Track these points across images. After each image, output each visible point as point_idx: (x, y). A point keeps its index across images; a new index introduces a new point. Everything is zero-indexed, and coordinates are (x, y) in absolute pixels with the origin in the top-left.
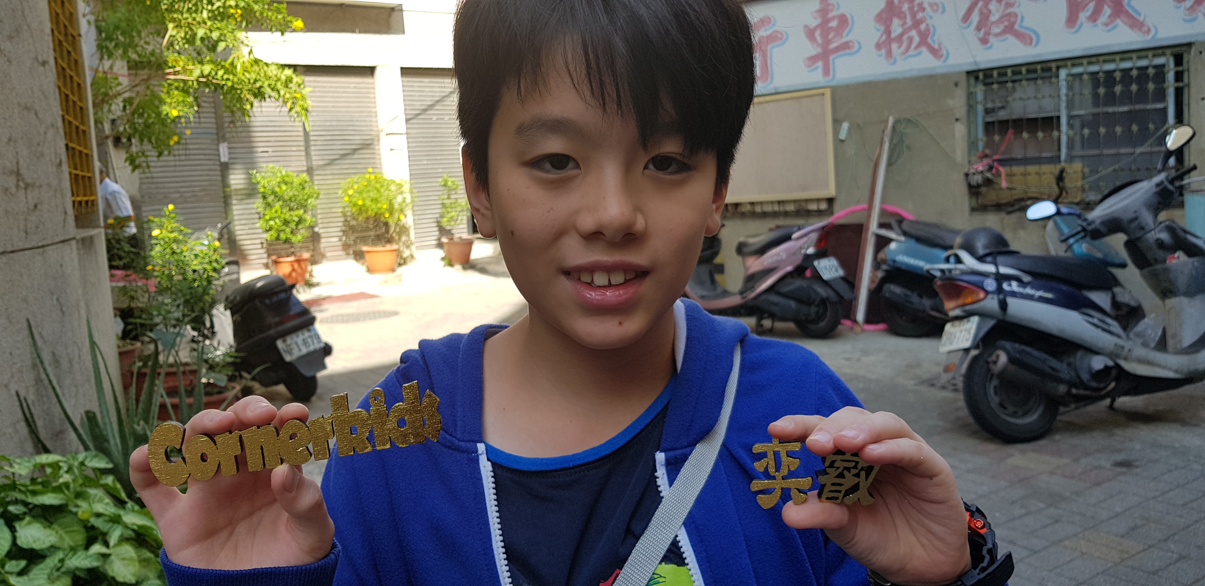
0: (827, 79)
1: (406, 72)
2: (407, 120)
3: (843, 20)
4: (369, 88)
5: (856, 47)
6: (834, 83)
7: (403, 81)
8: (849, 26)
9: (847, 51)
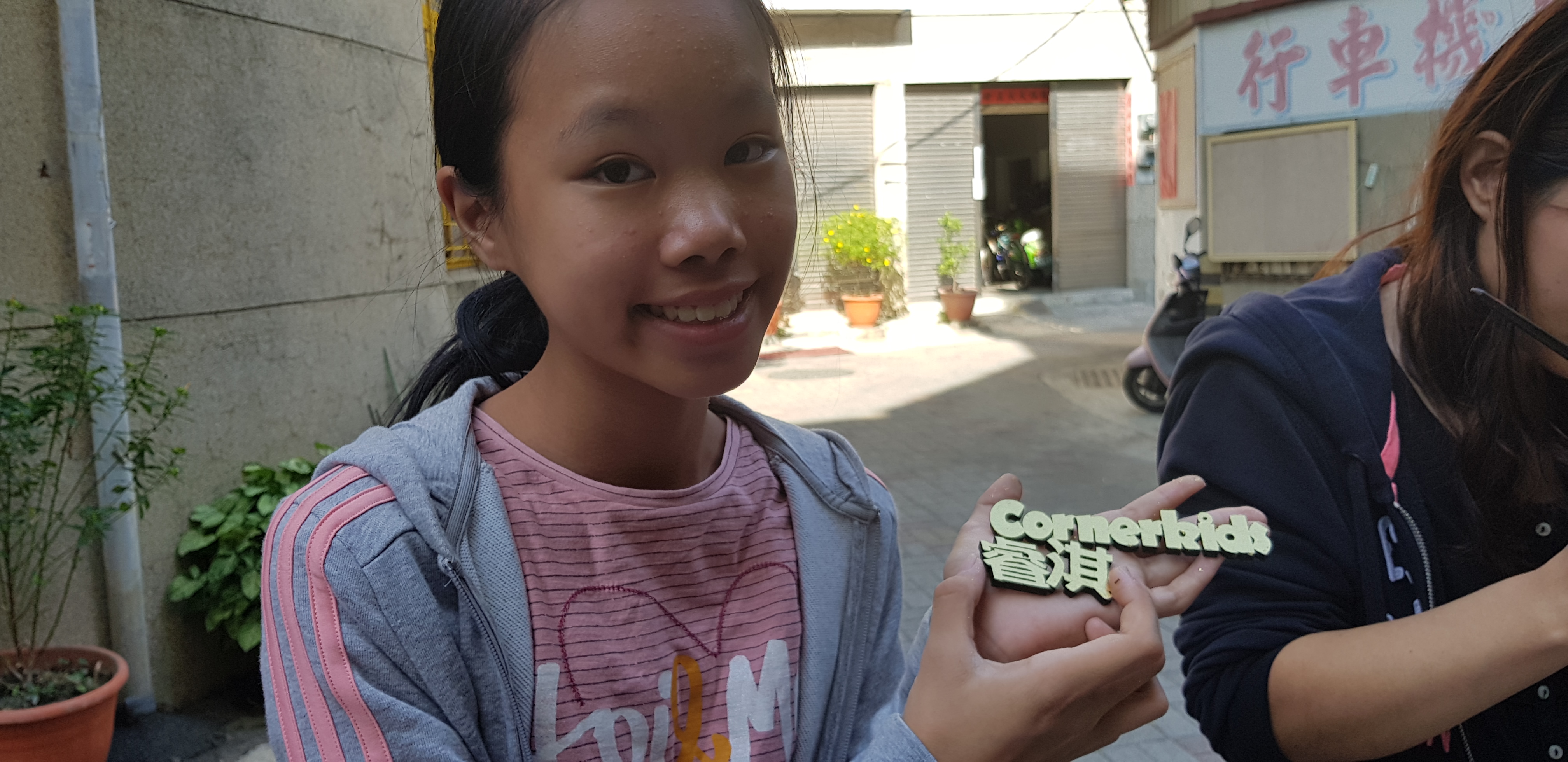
0: (1355, 108)
1: (912, 89)
2: (910, 147)
3: (1377, 34)
4: (865, 110)
5: (1391, 68)
6: (1361, 114)
7: (907, 101)
8: (1384, 41)
9: (1380, 73)
